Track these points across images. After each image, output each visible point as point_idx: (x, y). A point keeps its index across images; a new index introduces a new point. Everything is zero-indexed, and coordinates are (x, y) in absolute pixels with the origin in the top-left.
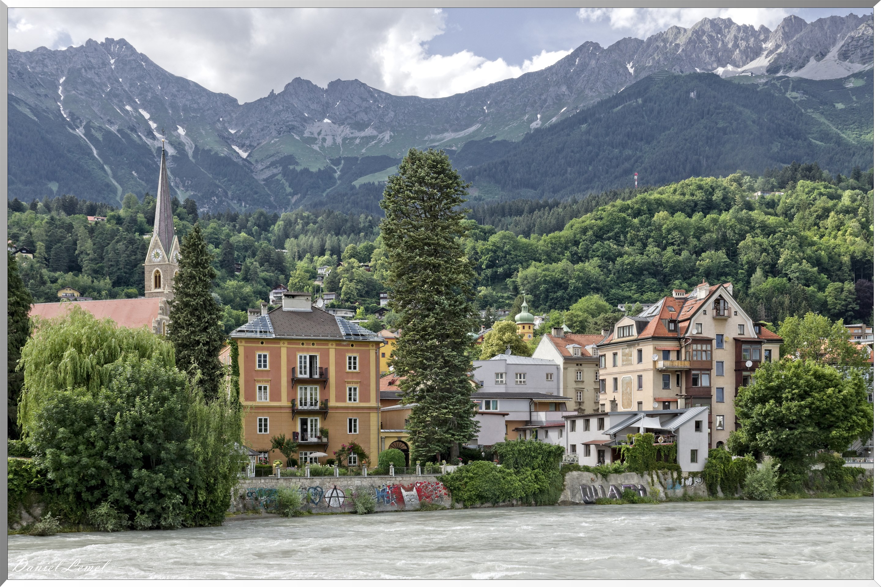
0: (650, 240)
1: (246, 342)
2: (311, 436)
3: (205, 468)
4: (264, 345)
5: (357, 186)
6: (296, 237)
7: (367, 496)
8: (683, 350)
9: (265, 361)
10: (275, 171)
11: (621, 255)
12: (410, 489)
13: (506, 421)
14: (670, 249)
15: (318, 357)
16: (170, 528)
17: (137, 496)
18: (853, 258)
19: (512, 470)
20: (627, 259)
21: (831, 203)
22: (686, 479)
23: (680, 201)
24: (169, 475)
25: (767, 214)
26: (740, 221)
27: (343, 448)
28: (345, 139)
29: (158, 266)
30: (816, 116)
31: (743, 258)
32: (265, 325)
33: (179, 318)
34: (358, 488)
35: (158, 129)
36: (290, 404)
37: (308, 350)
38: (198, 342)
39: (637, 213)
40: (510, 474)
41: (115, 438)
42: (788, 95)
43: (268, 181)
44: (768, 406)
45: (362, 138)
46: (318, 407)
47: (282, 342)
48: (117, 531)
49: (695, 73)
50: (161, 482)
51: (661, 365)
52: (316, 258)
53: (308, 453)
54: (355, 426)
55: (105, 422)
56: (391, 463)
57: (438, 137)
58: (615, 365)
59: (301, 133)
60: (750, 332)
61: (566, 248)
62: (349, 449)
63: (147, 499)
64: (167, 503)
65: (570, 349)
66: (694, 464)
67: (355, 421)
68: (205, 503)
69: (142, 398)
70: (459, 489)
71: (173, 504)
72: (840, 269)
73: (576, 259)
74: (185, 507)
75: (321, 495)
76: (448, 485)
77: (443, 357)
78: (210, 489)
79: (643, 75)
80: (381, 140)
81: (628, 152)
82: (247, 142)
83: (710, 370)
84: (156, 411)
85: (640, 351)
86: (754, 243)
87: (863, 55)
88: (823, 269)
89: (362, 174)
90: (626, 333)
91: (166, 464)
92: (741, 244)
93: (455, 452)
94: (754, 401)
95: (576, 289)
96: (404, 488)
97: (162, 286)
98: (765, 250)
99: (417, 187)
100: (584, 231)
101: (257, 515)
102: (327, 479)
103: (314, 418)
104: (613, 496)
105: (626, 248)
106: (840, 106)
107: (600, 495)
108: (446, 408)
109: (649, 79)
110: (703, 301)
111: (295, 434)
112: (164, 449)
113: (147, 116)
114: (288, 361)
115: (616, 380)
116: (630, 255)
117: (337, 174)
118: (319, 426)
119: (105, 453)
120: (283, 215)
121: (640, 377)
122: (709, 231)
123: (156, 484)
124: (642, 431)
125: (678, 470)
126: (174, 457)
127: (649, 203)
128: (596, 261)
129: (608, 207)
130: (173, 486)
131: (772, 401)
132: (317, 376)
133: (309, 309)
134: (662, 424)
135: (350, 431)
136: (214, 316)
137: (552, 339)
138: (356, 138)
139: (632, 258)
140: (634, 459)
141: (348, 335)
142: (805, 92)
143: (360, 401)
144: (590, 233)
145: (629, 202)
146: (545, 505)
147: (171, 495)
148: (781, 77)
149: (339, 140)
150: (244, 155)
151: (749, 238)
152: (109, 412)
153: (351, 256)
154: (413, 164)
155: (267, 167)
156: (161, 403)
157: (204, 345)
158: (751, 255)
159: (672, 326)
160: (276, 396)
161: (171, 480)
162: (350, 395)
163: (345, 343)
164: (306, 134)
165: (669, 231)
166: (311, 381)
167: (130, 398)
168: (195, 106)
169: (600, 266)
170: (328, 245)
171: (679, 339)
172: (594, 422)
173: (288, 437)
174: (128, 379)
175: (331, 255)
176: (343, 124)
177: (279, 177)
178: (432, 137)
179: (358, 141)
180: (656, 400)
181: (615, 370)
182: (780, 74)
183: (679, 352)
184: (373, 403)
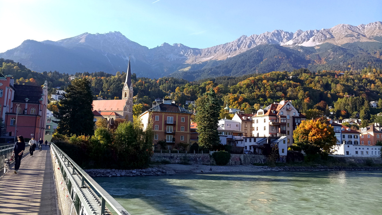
1: (152, 113)
2: (170, 141)
4: (158, 114)
5: (180, 72)
9: (158, 118)
15: (173, 118)
22: (281, 158)
23: (270, 78)
26: (287, 83)
27: (179, 144)
29: (126, 91)
32: (158, 108)
36: (164, 131)
37: (170, 116)
42: (299, 50)
43: (156, 69)
46: (172, 132)
47: (163, 113)
51: (271, 123)
53: (169, 146)
59: (165, 57)
60: (297, 115)
61: (238, 90)
65: (244, 118)
66: (283, 153)
67: (183, 137)
73: (241, 93)
75: (173, 159)
80: (187, 59)
83: (285, 125)
85: (265, 119)
90: (261, 113)
92: (287, 90)
96: (198, 157)
97: (127, 96)
102: (175, 154)
103: (171, 136)
104: (259, 162)
107: (255, 162)
109: (260, 45)
110: (283, 105)
114: (165, 118)
121: (265, 127)
125: (279, 155)
127: (261, 78)
129: (250, 79)
132: (172, 123)
133: (171, 104)
135: (181, 140)
137: (238, 115)
139: (256, 93)
141: (182, 111)
142: (303, 50)
143: (185, 131)
144: (245, 85)
145: (256, 78)
151: (289, 88)
153: (178, 90)
155: (156, 66)
159: (274, 112)
160: (160, 129)
162: (182, 129)
163: (181, 114)
166: (170, 125)
168: (137, 49)
171: (276, 116)
172: (252, 140)
173: (163, 141)
178: (201, 59)
180: (269, 133)
181: (257, 125)
182: (296, 45)
183: (276, 120)
184: (188, 132)
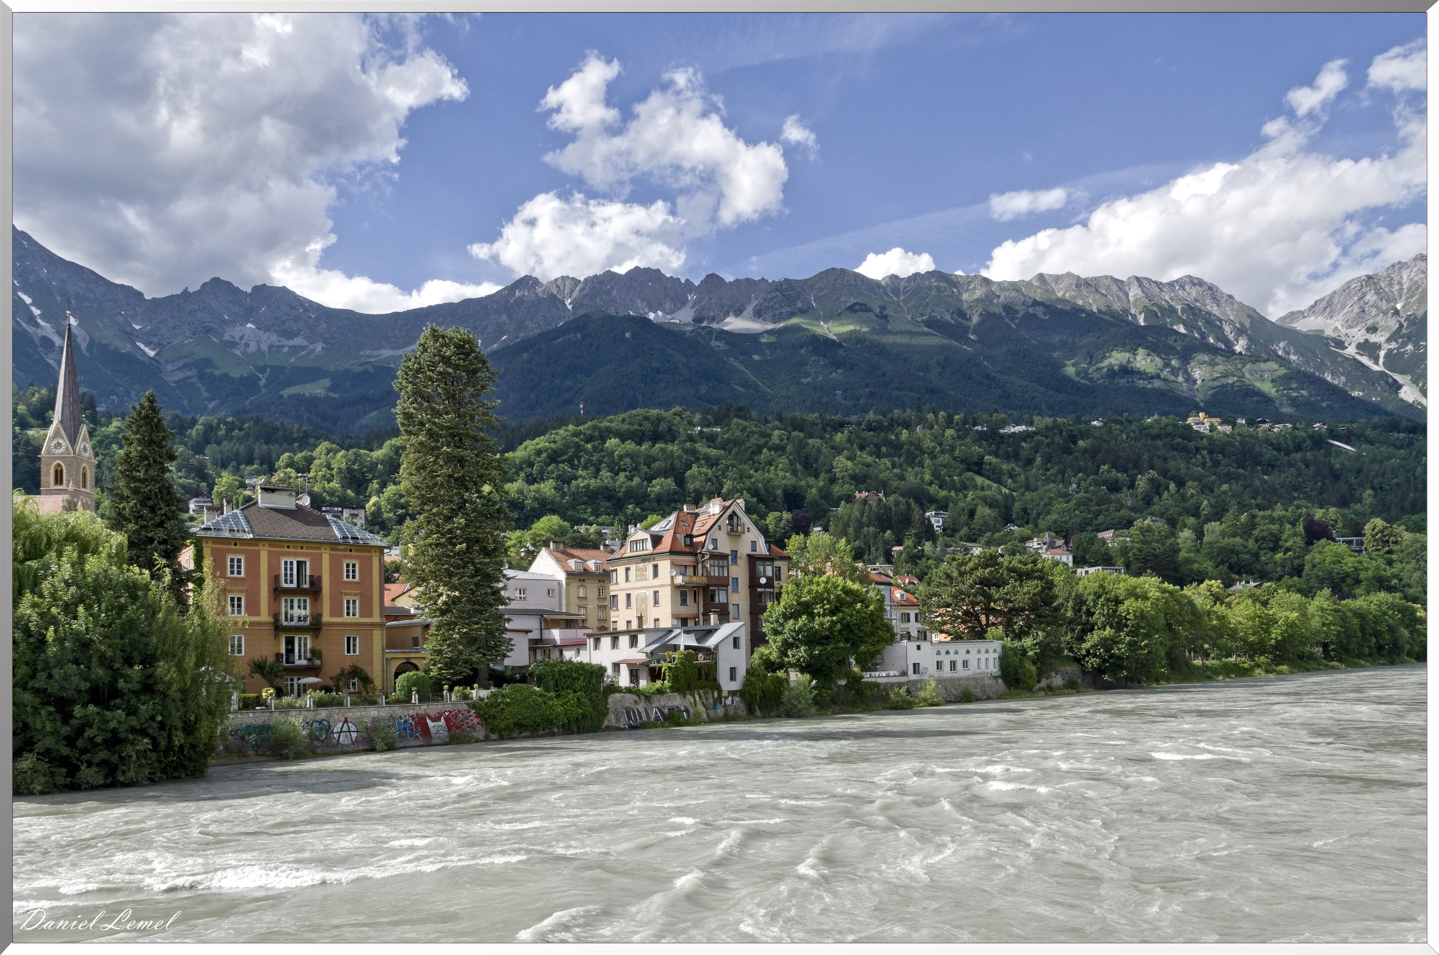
0: (604, 465)
1: (214, 543)
2: (300, 658)
3: (182, 701)
4: (238, 547)
5: (286, 396)
6: (219, 443)
7: (387, 729)
8: (700, 566)
9: (239, 567)
10: (189, 373)
11: (576, 478)
12: (436, 719)
13: (530, 640)
14: (622, 475)
15: (308, 564)
16: (131, 784)
17: (80, 743)
18: (785, 491)
19: (552, 694)
20: (581, 483)
21: (763, 441)
22: (726, 698)
23: (628, 430)
24: (132, 711)
25: (709, 447)
26: (686, 451)
27: (343, 670)
28: (271, 347)
29: (59, 458)
30: (736, 364)
31: (691, 487)
32: (237, 523)
33: (124, 508)
34: (375, 719)
35: (42, 316)
36: (271, 620)
37: (295, 555)
38: (151, 540)
39: (590, 439)
40: (551, 698)
41: (46, 662)
42: (712, 343)
43: (181, 383)
44: (800, 623)
45: (291, 347)
46: (308, 623)
47: (261, 544)
48: (49, 793)
49: (629, 315)
50: (119, 722)
51: (679, 580)
52: (242, 467)
53: (295, 679)
54: (354, 645)
55: (32, 640)
56: (414, 689)
57: (375, 353)
58: (627, 580)
59: (220, 336)
60: (762, 549)
61: (521, 469)
62: (350, 673)
63: (97, 745)
64: (129, 750)
65: (572, 564)
66: (733, 683)
67: (354, 639)
68: (181, 747)
69: (88, 608)
70: (494, 717)
71: (138, 752)
72: (774, 501)
73: (531, 480)
74: (154, 756)
75: (328, 730)
76: (482, 713)
77: (473, 564)
78: (189, 729)
79: (581, 312)
80: (312, 351)
81: (569, 383)
82: (155, 340)
83: (727, 586)
84: (110, 625)
85: (656, 567)
86: (700, 473)
87: (774, 316)
88: (761, 500)
89: (289, 384)
90: (640, 546)
91: (126, 698)
92: (688, 473)
93: (484, 675)
94: (786, 617)
95: (533, 509)
96: (430, 718)
97: (65, 482)
98: (709, 480)
99: (441, 368)
100: (539, 453)
101: (245, 760)
102: (335, 710)
103: (303, 637)
104: (657, 718)
105: (580, 472)
106: (756, 357)
107: (644, 718)
108: (477, 623)
109: (586, 316)
110: (717, 517)
111: (278, 656)
112: (122, 676)
113: (28, 300)
114: (270, 567)
115: (629, 596)
116: (584, 478)
117: (263, 382)
118: (309, 646)
119: (31, 684)
120: (202, 419)
121: (656, 593)
122: (658, 460)
123: (112, 725)
124: (682, 648)
125: (719, 688)
126: (137, 687)
127: (600, 430)
128: (551, 483)
129: (561, 432)
130: (138, 727)
131: (804, 617)
132: (307, 586)
133: (293, 507)
134: (698, 640)
135: (349, 651)
136: (174, 508)
137: (551, 553)
138: (284, 346)
139: (586, 482)
140: (675, 679)
141: (345, 538)
142: (727, 343)
143: (361, 616)
144: (544, 455)
145: (581, 428)
146: (588, 731)
147: (135, 739)
148: (705, 327)
149: (265, 347)
150: (152, 354)
151: (695, 468)
152: (37, 625)
153: (287, 466)
154: (436, 341)
155: (179, 369)
156: (117, 614)
157: (160, 543)
158: (697, 484)
159: (688, 540)
160: (253, 609)
161: (134, 718)
162: (348, 608)
163: (342, 547)
164: (226, 338)
165: (621, 457)
166: (298, 591)
167: (69, 609)
168: (91, 295)
169: (555, 488)
170: (257, 453)
171: (696, 555)
172: (624, 640)
173: (271, 659)
174: (66, 582)
175: (261, 465)
176: (269, 330)
177: (194, 380)
178: (368, 352)
179: (286, 350)
180: (674, 616)
181: (628, 585)
182: (704, 324)
183: (695, 568)
184: (376, 618)
